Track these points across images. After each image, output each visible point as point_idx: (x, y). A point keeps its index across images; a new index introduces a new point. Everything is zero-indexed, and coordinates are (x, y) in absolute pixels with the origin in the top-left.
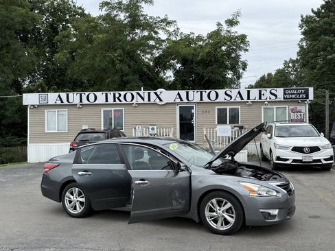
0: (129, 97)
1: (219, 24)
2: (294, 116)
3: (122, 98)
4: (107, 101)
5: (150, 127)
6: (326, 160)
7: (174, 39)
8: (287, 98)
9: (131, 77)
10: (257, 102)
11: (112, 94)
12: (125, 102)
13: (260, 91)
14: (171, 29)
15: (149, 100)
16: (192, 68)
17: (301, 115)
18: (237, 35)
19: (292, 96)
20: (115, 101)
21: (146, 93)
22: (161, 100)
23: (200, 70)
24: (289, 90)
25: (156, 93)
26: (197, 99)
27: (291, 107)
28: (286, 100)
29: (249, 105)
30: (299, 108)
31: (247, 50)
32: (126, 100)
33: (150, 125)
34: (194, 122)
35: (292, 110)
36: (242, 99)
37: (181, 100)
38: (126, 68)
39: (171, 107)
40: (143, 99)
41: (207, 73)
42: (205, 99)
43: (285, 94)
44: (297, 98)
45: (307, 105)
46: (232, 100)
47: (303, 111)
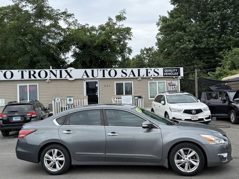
0: (43, 74)
1: (110, 19)
2: (170, 88)
3: (36, 75)
4: (22, 77)
5: (68, 99)
6: (206, 118)
7: (73, 28)
8: (165, 75)
9: (40, 58)
10: (145, 78)
11: (28, 72)
12: (39, 78)
13: (147, 70)
14: (71, 20)
15: (61, 77)
16: (90, 51)
17: (175, 87)
18: (123, 27)
19: (169, 74)
20: (30, 77)
21: (58, 71)
22: (71, 77)
23: (96, 53)
24: (167, 69)
25: (66, 71)
26: (101, 76)
27: (168, 82)
28: (165, 77)
29: (139, 80)
30: (174, 82)
31: (130, 39)
32: (40, 77)
33: (68, 97)
34: (98, 93)
35: (169, 84)
36: (134, 76)
37: (88, 76)
38: (36, 50)
39: (80, 82)
40: (56, 76)
41: (102, 56)
42: (107, 76)
43: (164, 72)
44: (172, 75)
45: (179, 80)
46: (127, 77)
47: (177, 84)
